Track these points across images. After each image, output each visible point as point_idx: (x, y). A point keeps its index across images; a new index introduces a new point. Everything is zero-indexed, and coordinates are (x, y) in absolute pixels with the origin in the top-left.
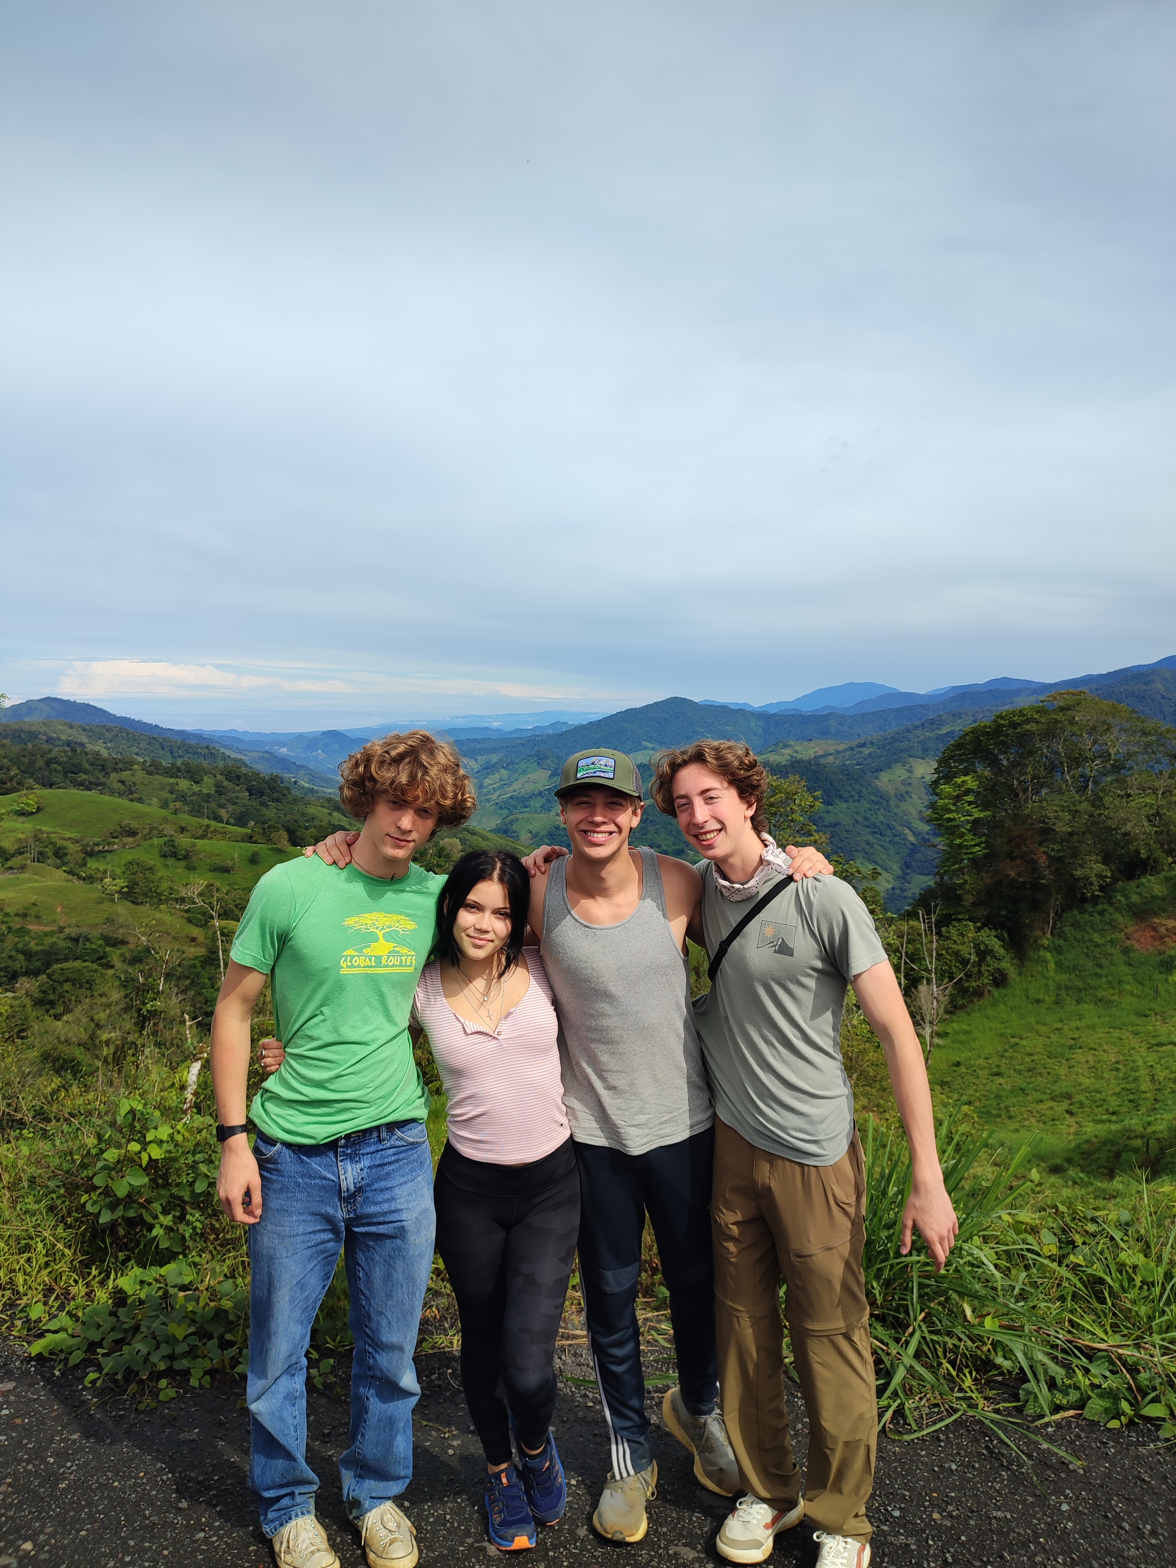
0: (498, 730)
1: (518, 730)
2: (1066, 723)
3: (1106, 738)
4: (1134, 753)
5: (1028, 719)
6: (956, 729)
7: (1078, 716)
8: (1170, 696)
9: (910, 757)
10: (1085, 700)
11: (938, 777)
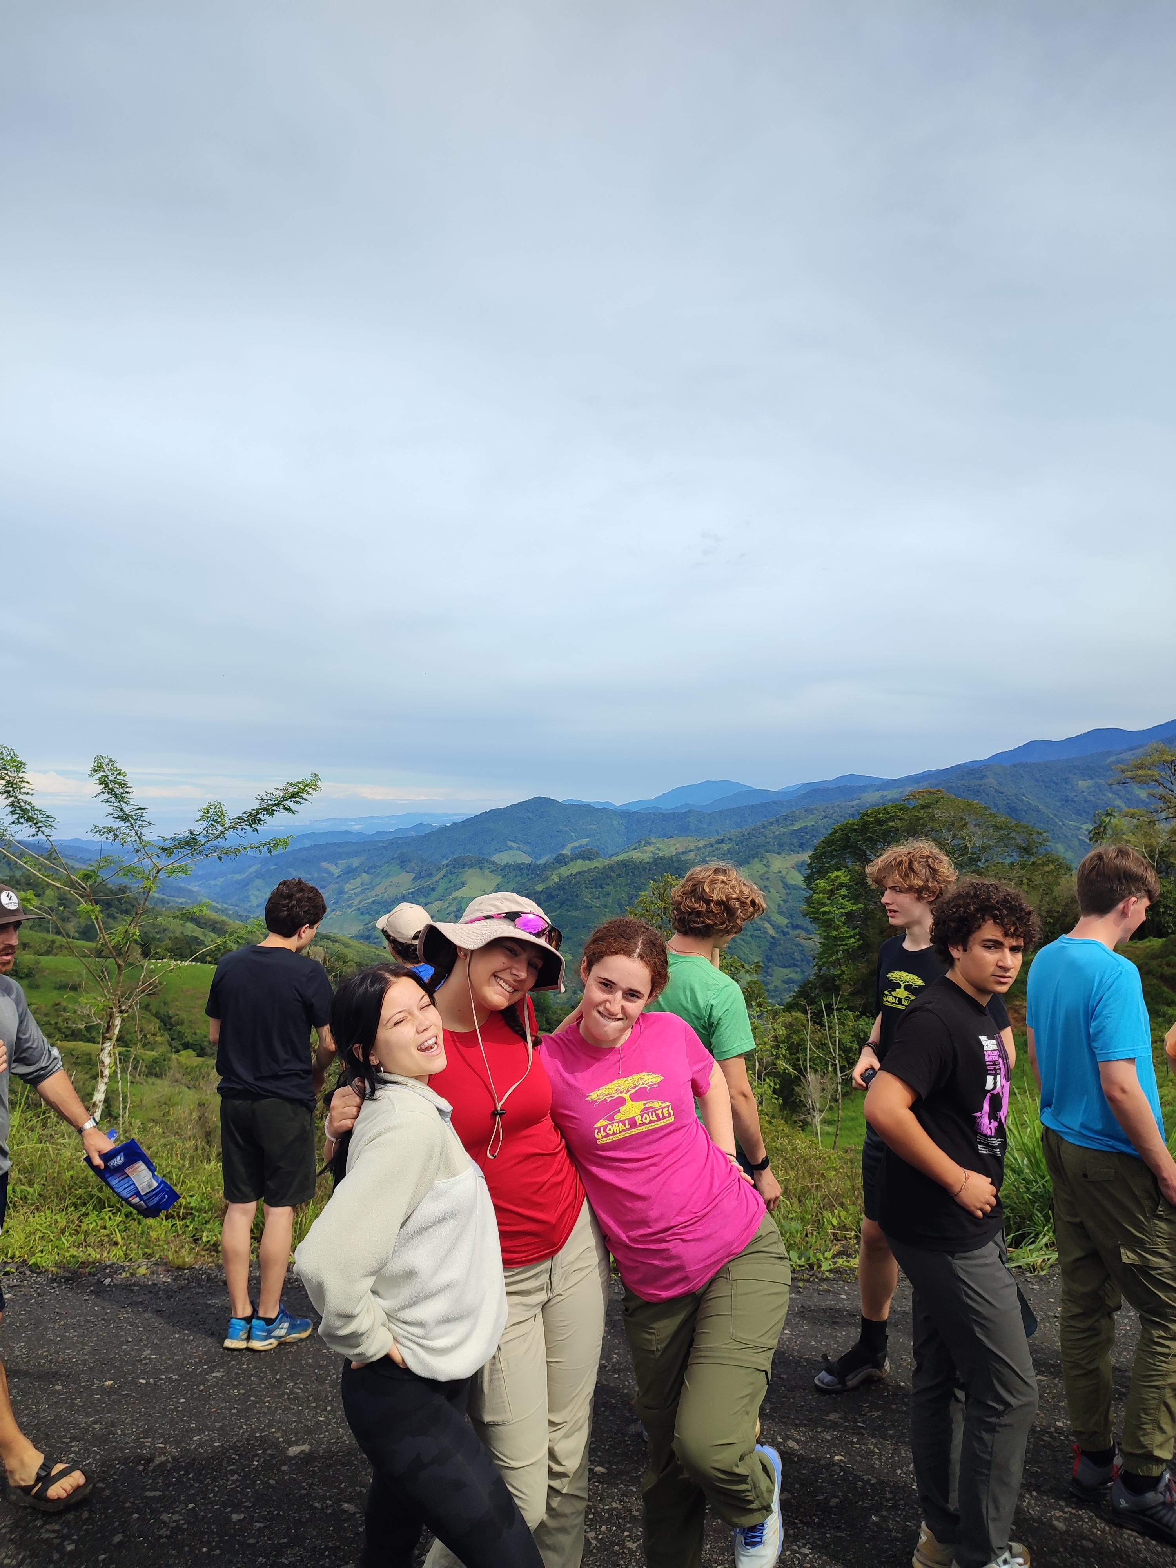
0: (359, 834)
1: (379, 833)
2: (927, 820)
3: (963, 833)
4: (989, 846)
5: (892, 816)
6: (809, 824)
7: (937, 813)
8: (1002, 790)
9: (767, 852)
10: (943, 798)
11: (811, 872)
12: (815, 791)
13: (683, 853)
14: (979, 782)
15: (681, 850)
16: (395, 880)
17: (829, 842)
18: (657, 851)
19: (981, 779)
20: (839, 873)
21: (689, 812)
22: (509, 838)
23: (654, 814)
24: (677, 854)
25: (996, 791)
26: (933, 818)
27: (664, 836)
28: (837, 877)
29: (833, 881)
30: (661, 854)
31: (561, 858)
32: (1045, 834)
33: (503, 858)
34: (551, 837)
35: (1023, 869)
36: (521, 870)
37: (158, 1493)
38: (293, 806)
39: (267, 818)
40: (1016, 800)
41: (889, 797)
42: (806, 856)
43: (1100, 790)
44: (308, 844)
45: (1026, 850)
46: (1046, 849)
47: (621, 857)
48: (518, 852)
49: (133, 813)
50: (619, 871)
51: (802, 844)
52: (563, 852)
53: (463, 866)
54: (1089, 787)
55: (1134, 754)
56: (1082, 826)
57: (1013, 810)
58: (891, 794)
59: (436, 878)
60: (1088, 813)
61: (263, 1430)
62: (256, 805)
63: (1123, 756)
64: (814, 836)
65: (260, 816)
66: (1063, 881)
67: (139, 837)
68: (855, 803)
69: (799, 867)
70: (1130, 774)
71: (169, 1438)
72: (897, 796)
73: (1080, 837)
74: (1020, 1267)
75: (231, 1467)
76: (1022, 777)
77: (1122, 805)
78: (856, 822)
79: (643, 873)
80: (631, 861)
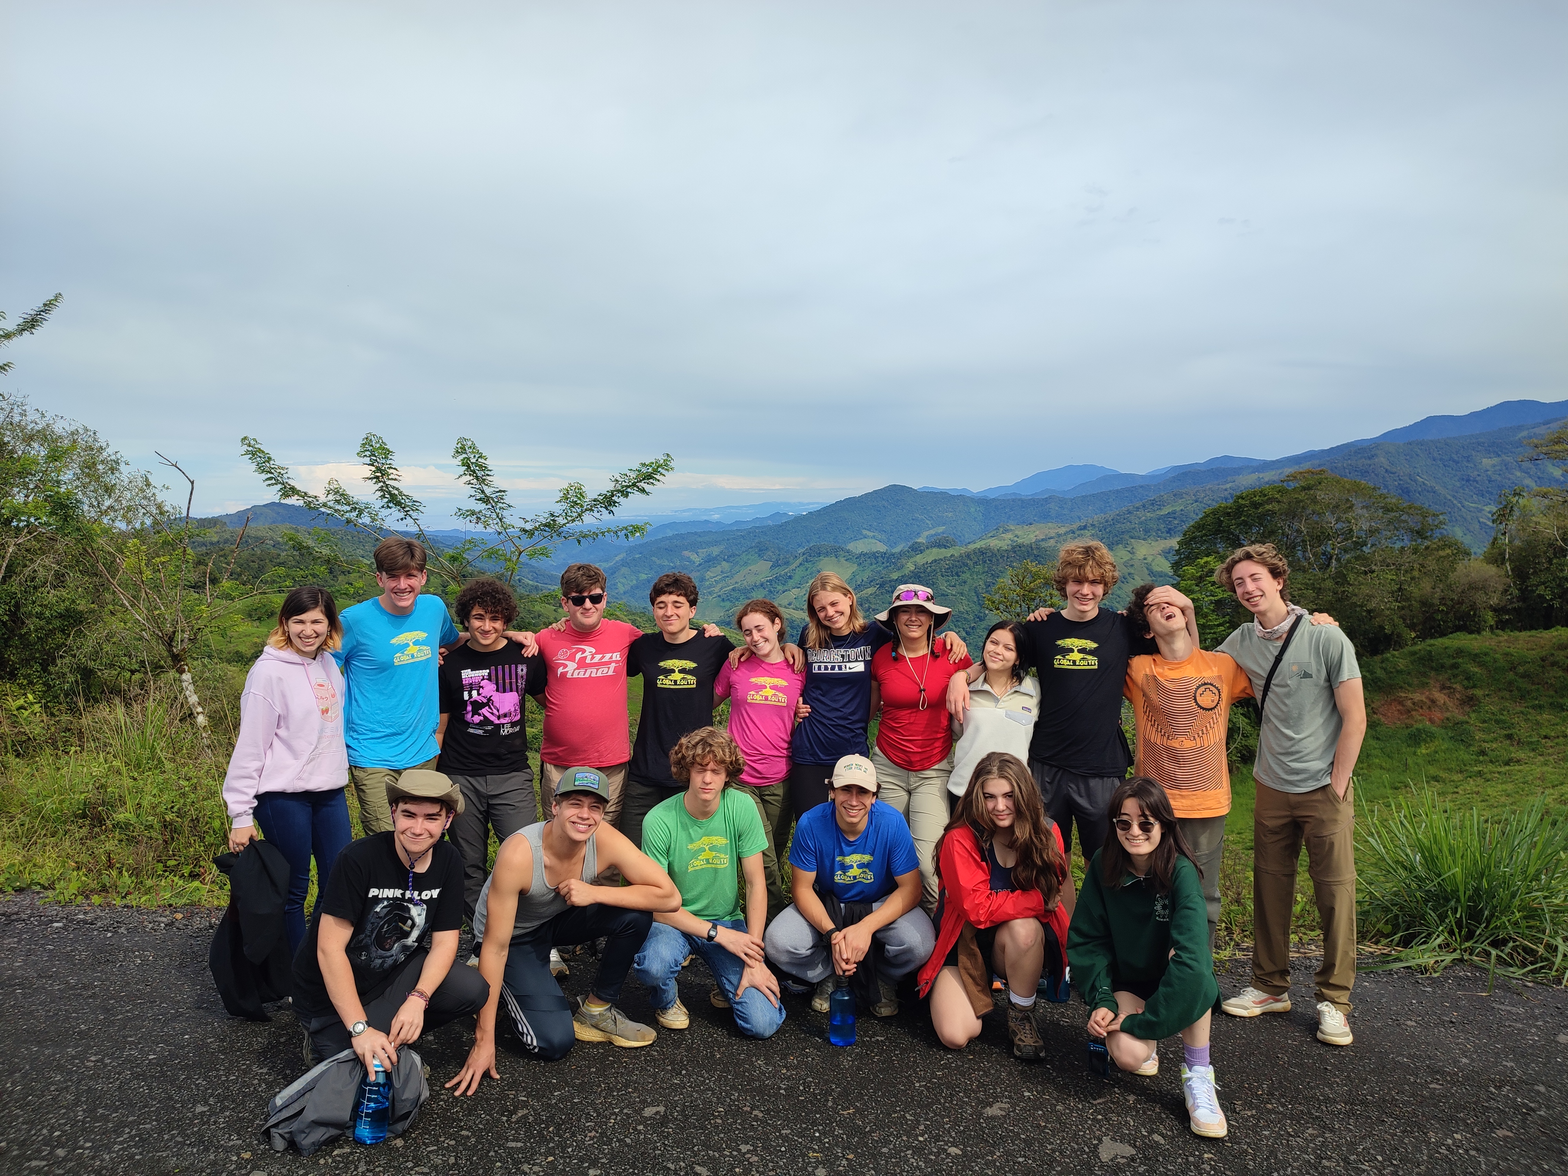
0: (718, 523)
1: (737, 522)
2: (1309, 502)
3: (1350, 515)
4: (1377, 530)
5: (1269, 499)
6: (1178, 509)
7: (1320, 495)
8: (1394, 470)
9: (1132, 538)
10: (1326, 479)
11: (1180, 558)
12: (1185, 474)
13: (1043, 540)
14: (1369, 462)
15: (1042, 537)
16: (753, 568)
17: (1199, 527)
18: (1016, 539)
19: (1370, 459)
20: (1209, 559)
21: (1050, 497)
22: (865, 526)
23: (1013, 500)
24: (1037, 541)
25: (1387, 470)
26: (1314, 501)
27: (1024, 522)
28: (1206, 562)
29: (1202, 567)
30: (1020, 541)
31: (916, 546)
32: (1441, 517)
33: (859, 547)
34: (907, 525)
35: (1415, 553)
36: (876, 558)
37: (519, 1145)
38: (647, 487)
39: (622, 500)
40: (1409, 481)
41: (1266, 479)
42: (1174, 543)
43: (1507, 469)
44: (670, 533)
45: (1420, 534)
46: (1441, 533)
47: (978, 545)
48: (874, 541)
49: (493, 496)
50: (976, 559)
51: (1170, 529)
52: (919, 540)
53: (819, 555)
54: (1494, 466)
55: (1549, 428)
56: (1485, 508)
57: (1406, 491)
58: (1269, 476)
59: (793, 567)
60: (1492, 493)
61: (619, 1090)
62: (611, 486)
63: (1537, 430)
64: (1184, 522)
65: (615, 498)
66: (1460, 567)
67: (500, 520)
68: (1228, 486)
69: (1165, 553)
70: (1544, 450)
71: (532, 1091)
72: (1276, 478)
73: (1481, 520)
74: (1409, 967)
75: (589, 1124)
76: (1417, 455)
77: (1533, 484)
78: (1229, 505)
79: (1001, 561)
80: (988, 549)
